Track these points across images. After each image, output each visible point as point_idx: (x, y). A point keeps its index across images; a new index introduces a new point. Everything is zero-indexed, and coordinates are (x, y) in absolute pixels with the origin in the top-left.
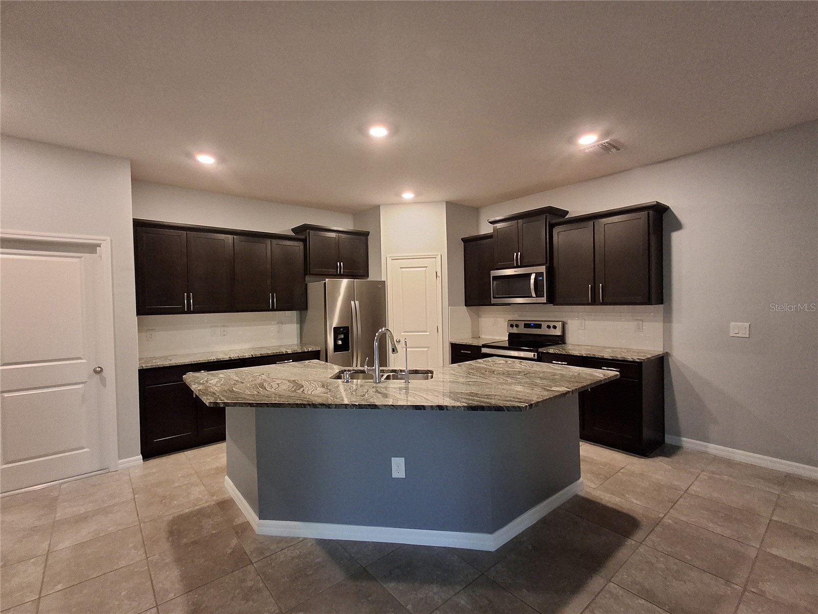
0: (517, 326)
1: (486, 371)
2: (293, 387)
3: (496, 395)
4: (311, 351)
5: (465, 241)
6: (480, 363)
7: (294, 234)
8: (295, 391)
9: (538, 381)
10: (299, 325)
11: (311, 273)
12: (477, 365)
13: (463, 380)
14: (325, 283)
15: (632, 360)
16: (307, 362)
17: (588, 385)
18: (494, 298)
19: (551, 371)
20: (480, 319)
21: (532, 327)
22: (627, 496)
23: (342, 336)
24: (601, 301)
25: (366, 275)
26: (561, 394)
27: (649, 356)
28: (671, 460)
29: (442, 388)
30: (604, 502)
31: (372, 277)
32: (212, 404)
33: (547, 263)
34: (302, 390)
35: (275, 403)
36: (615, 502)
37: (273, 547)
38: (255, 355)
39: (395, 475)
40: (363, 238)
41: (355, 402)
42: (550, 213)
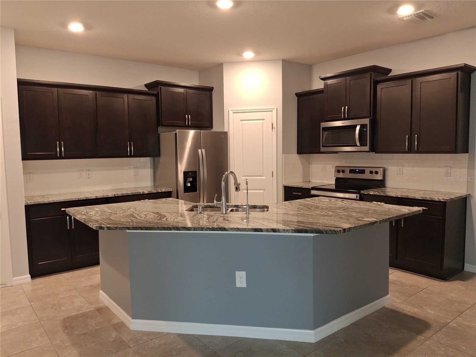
0: (343, 171)
1: (312, 207)
2: (158, 217)
3: (318, 223)
4: (164, 192)
5: (299, 95)
6: (308, 201)
7: (147, 90)
8: (160, 219)
9: (354, 214)
10: (152, 170)
11: (163, 124)
12: (305, 202)
13: (292, 213)
14: (176, 134)
15: (438, 200)
16: (164, 199)
17: (393, 217)
18: (323, 146)
19: (367, 207)
20: (310, 165)
21: (357, 173)
22: (424, 308)
23: (191, 179)
24: (416, 150)
25: (211, 126)
26: (370, 223)
27: (453, 197)
28: (466, 283)
29: (276, 218)
30: (405, 312)
31: (216, 128)
32: (98, 228)
33: (370, 116)
34: (165, 218)
35: (147, 227)
36: (414, 312)
37: (145, 338)
38: (117, 194)
39: (238, 285)
40: (208, 93)
41: (209, 226)
42: (374, 72)
